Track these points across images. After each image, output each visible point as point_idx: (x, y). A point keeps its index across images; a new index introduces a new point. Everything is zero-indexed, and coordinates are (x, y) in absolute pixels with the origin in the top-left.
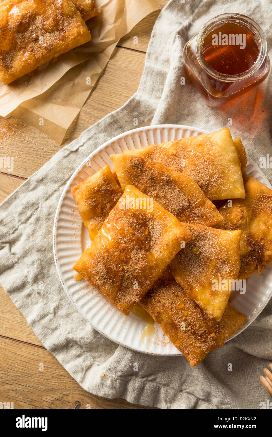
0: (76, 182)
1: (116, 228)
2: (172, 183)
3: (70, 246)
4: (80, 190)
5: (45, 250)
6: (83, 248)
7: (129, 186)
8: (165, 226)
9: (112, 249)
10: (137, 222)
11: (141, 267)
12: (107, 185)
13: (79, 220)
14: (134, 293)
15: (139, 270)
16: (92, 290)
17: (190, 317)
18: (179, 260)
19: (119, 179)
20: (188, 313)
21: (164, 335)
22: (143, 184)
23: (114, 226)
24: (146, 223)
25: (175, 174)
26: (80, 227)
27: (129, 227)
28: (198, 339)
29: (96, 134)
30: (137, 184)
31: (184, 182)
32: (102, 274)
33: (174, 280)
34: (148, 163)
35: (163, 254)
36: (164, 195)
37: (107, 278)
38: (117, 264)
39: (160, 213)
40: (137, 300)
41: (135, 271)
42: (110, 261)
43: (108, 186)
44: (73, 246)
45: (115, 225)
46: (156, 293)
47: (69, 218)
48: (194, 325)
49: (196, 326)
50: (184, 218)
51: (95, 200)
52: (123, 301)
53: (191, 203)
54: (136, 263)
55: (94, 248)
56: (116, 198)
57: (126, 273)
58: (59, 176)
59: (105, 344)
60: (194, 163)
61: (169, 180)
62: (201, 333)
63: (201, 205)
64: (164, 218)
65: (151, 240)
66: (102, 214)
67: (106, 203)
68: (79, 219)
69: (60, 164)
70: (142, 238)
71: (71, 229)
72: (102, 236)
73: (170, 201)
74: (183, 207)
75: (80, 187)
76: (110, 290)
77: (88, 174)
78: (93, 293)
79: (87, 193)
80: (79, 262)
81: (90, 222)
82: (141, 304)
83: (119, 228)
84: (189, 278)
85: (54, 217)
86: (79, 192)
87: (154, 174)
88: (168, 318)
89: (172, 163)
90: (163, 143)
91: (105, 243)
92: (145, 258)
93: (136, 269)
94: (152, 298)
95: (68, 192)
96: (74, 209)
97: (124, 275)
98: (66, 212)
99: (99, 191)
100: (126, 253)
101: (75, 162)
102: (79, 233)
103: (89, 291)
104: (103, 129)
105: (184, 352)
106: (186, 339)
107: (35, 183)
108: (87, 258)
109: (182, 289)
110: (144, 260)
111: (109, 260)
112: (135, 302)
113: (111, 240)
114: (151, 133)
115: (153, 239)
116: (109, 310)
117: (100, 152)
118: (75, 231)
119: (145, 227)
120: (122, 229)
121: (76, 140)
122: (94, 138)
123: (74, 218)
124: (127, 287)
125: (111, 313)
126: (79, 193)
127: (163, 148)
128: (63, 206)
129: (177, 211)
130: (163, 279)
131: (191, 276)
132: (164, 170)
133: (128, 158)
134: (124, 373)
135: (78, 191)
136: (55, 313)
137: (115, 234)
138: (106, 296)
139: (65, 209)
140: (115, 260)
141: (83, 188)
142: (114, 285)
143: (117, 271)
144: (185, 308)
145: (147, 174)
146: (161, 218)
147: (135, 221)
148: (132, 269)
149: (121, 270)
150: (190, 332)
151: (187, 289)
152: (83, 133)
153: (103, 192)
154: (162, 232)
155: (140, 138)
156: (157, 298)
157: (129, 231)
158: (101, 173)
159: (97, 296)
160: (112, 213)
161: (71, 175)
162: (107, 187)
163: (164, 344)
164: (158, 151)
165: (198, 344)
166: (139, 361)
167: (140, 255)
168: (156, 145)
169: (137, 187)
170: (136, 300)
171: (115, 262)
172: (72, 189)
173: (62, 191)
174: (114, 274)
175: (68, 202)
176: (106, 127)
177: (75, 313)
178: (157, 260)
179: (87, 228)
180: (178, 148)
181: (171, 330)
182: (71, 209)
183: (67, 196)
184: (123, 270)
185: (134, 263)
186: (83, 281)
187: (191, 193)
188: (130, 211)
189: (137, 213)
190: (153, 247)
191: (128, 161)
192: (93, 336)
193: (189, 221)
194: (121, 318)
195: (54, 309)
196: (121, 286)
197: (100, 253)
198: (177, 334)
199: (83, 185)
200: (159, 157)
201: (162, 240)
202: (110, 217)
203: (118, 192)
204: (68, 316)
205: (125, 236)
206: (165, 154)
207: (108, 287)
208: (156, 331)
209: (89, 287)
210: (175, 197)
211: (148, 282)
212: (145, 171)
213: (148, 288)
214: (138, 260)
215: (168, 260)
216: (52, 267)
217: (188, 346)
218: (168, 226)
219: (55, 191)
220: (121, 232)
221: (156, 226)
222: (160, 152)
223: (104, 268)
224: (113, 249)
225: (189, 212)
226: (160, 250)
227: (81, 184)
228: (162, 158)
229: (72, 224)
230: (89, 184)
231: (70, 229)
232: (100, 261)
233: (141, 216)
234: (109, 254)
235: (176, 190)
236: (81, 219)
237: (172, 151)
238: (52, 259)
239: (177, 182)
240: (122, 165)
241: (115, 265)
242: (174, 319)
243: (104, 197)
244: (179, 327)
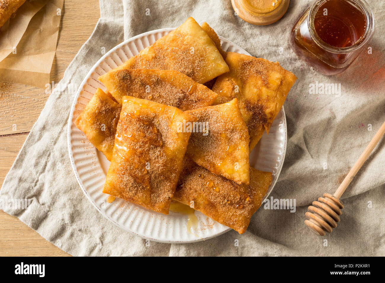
0: (76, 115)
1: (128, 138)
2: (161, 81)
3: (92, 174)
4: (83, 120)
5: (71, 189)
6: (105, 172)
7: (124, 97)
8: (169, 118)
9: (131, 157)
10: (144, 125)
11: (162, 164)
12: (105, 105)
13: (92, 149)
14: (165, 190)
15: (162, 166)
16: (128, 206)
17: (222, 191)
18: (194, 145)
19: (113, 96)
20: (219, 189)
21: (207, 219)
22: (136, 92)
23: (125, 137)
24: (151, 122)
25: (161, 73)
26: (96, 154)
27: (138, 131)
28: (237, 208)
29: (77, 68)
30: (131, 94)
31: (172, 76)
32: (131, 184)
33: (196, 165)
34: (134, 72)
35: (177, 143)
36: (159, 95)
37: (137, 186)
38: (141, 169)
39: (161, 108)
40: (171, 195)
41: (159, 169)
42: (133, 169)
43: (106, 106)
44: (96, 173)
45: (125, 135)
46: (185, 182)
47: (82, 150)
48: (229, 197)
49: (230, 197)
50: (184, 108)
51: (99, 123)
52: (159, 201)
53: (185, 92)
54: (157, 161)
55: (114, 165)
56: (118, 113)
57: (151, 174)
58: (59, 118)
59: (158, 251)
60: (174, 57)
61: (158, 79)
62: (238, 201)
63: (194, 90)
64: (165, 112)
65: (161, 136)
66: (111, 133)
67: (110, 122)
68: (92, 148)
69: (55, 107)
70: (154, 137)
71: (87, 159)
72: (117, 151)
73: (166, 98)
74: (179, 99)
75: (82, 116)
76: (143, 196)
77: (84, 105)
78: (129, 208)
79: (90, 119)
80: (106, 184)
81: (102, 145)
82: (176, 199)
83: (131, 136)
84: (208, 156)
85: (68, 156)
86: (82, 121)
87: (143, 79)
88: (204, 201)
89: (155, 65)
90: (141, 52)
91: (123, 155)
92: (163, 153)
93: (159, 167)
94: (183, 188)
95: (72, 127)
96: (84, 140)
97: (150, 177)
98: (77, 145)
99: (100, 113)
100: (145, 156)
101: (68, 100)
102: (97, 160)
103: (125, 208)
104: (82, 61)
105: (229, 225)
106: (226, 212)
107: (39, 133)
108: (112, 176)
109: (207, 170)
110: (162, 156)
111: (132, 169)
112: (169, 198)
113: (127, 149)
114: (127, 48)
115: (163, 134)
116: (150, 217)
117: (88, 80)
118: (93, 160)
119: (153, 126)
120: (133, 136)
121: (61, 80)
122: (77, 72)
123: (87, 149)
124: (157, 187)
125: (152, 219)
126: (83, 123)
127: (143, 56)
128: (72, 141)
129: (175, 105)
130: (186, 168)
131: (209, 154)
132: (150, 73)
133: (115, 74)
135: (81, 121)
136: (102, 242)
137: (129, 143)
138: (142, 204)
139: (76, 143)
140: (137, 166)
141: (85, 117)
142: (145, 190)
143: (143, 176)
144: (215, 185)
145: (136, 82)
146: (163, 113)
147: (142, 125)
148: (155, 168)
149: (146, 173)
150: (227, 204)
151: (211, 167)
152: (65, 71)
153: (104, 112)
154: (169, 124)
155: (119, 56)
156: (188, 187)
157: (139, 135)
158: (96, 96)
159: (134, 209)
160: (119, 127)
161: (70, 112)
162: (105, 107)
163: (210, 227)
164: (139, 60)
165: (239, 212)
166: (194, 251)
167: (158, 153)
168: (135, 56)
169: (132, 96)
170: (170, 196)
171: (138, 168)
172: (75, 122)
173: (67, 130)
174: (141, 179)
175: (75, 136)
176: (84, 58)
177: (120, 235)
178: (173, 152)
179: (102, 152)
180: (155, 50)
181: (210, 210)
182: (81, 142)
183: (73, 131)
184: (148, 172)
185: (155, 162)
186: (117, 201)
187: (181, 83)
188: (134, 117)
189: (141, 116)
190: (166, 142)
191: (116, 76)
192: (144, 248)
193: (190, 109)
194: (164, 220)
195: (100, 238)
196: (152, 189)
197: (122, 166)
198: (217, 210)
199: (84, 114)
200: (142, 65)
201: (172, 132)
202: (118, 131)
203: (117, 108)
204: (115, 240)
205: (138, 141)
206: (147, 60)
207: (140, 195)
208: (198, 219)
209: (124, 204)
210: (169, 92)
211: (174, 175)
212: (134, 80)
213: (176, 180)
214: (157, 158)
215: (183, 148)
216: (84, 202)
217: (231, 217)
218: (172, 117)
219: (60, 133)
220: (133, 139)
221: (161, 121)
222: (141, 61)
223: (130, 178)
224: (132, 157)
225: (187, 101)
226: (173, 141)
227: (82, 114)
228: (145, 65)
229: (87, 155)
230: (89, 110)
231: (87, 160)
232: (124, 172)
233: (145, 118)
234: (130, 163)
235: (168, 87)
236: (93, 147)
237: (151, 55)
238: (81, 194)
239: (165, 79)
240: (112, 82)
241: (139, 171)
242: (209, 199)
243: (107, 117)
244: (217, 204)
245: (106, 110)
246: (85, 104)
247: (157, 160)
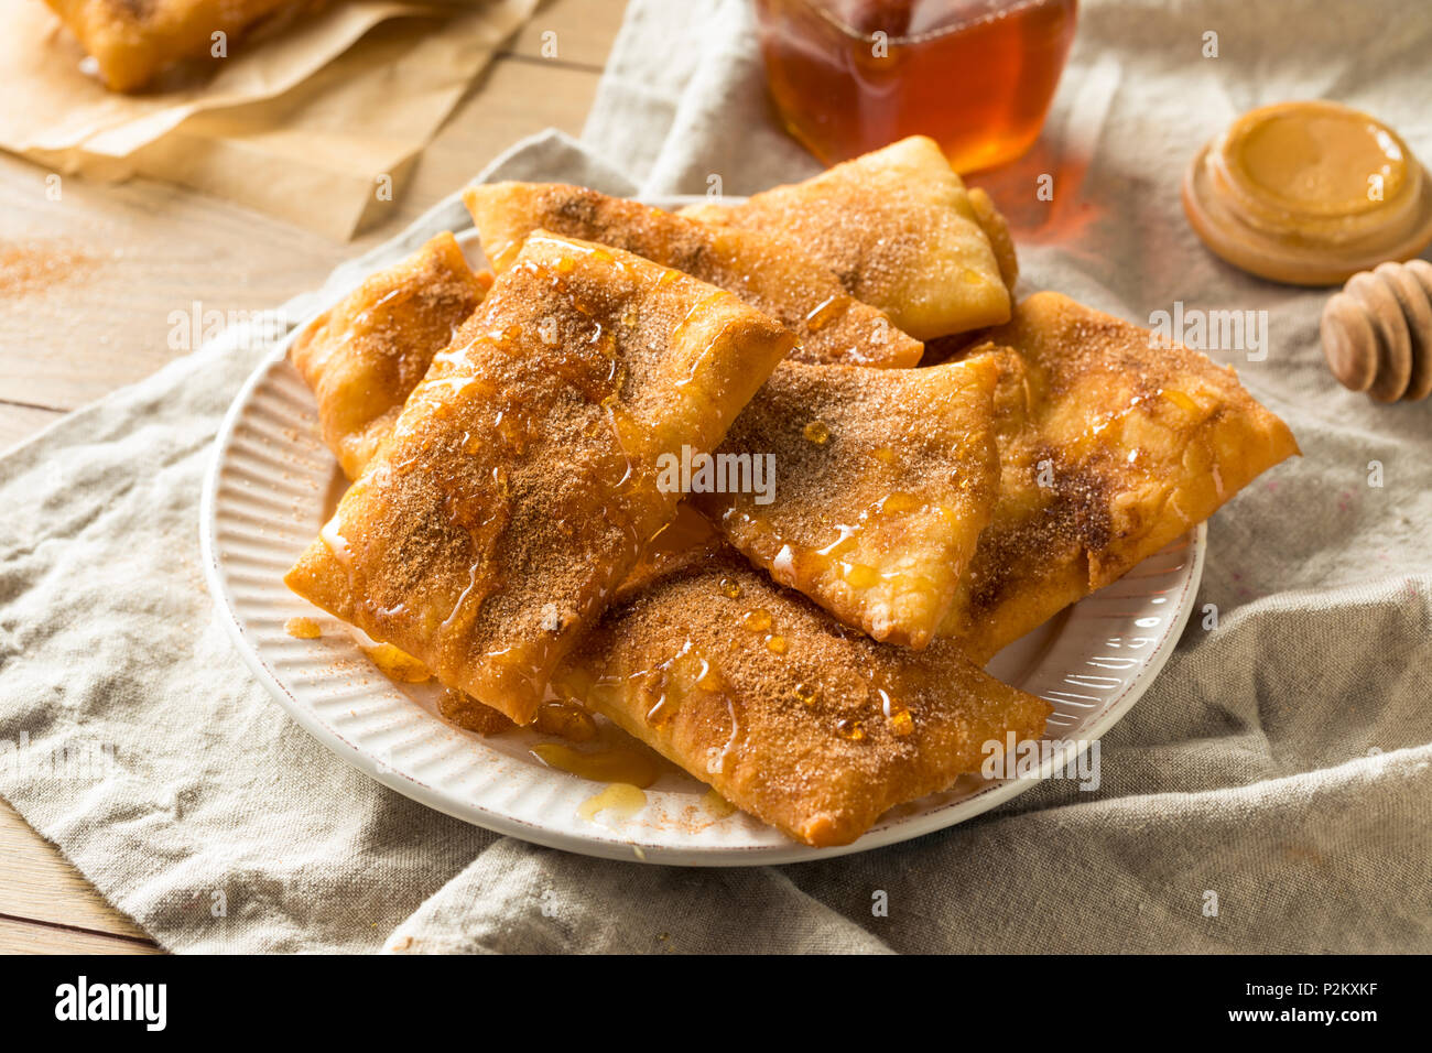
2: (710, 263)
9: (468, 407)
10: (573, 310)
11: (585, 465)
12: (449, 280)
14: (555, 588)
15: (578, 475)
16: (364, 676)
17: (799, 655)
20: (788, 644)
24: (607, 313)
25: (722, 232)
28: (837, 735)
31: (760, 249)
32: (420, 516)
35: (676, 405)
38: (486, 464)
39: (664, 273)
40: (568, 618)
41: (562, 483)
42: (455, 453)
43: (452, 286)
46: (650, 600)
48: (816, 680)
49: (825, 682)
51: (395, 333)
52: (507, 632)
53: (790, 323)
54: (568, 451)
57: (522, 496)
61: (699, 250)
62: (850, 709)
63: (832, 318)
64: (677, 286)
70: (592, 362)
78: (366, 683)
79: (363, 315)
84: (791, 518)
87: (639, 235)
92: (603, 431)
93: (566, 474)
94: (634, 616)
95: (276, 371)
96: (298, 433)
97: (513, 506)
98: (263, 432)
99: (415, 298)
100: (525, 417)
103: (348, 675)
106: (783, 734)
107: (123, 417)
110: (598, 438)
111: (451, 450)
112: (558, 626)
115: (635, 368)
118: (302, 501)
119: (606, 329)
123: (295, 461)
124: (524, 570)
128: (252, 410)
132: (679, 222)
133: (537, 190)
134: (502, 931)
135: (322, 330)
136: (181, 811)
139: (259, 424)
140: (477, 447)
141: (346, 308)
143: (484, 493)
144: (774, 629)
146: (665, 286)
147: (565, 307)
150: (798, 706)
153: (432, 304)
154: (673, 328)
156: (654, 614)
158: (427, 248)
162: (447, 287)
163: (688, 828)
165: (838, 749)
167: (581, 422)
170: (563, 619)
171: (476, 456)
174: (472, 507)
175: (269, 403)
182: (284, 430)
183: (272, 385)
184: (511, 488)
185: (557, 452)
187: (789, 284)
189: (572, 278)
190: (636, 396)
191: (537, 197)
195: (180, 794)
197: (415, 436)
201: (674, 359)
205: (524, 355)
209: (352, 664)
212: (605, 230)
214: (573, 441)
217: (795, 763)
218: (696, 305)
220: (507, 344)
221: (648, 317)
224: (472, 404)
229: (287, 477)
230: (375, 281)
232: (414, 465)
233: (588, 288)
234: (454, 425)
239: (731, 257)
241: (477, 468)
242: (729, 669)
243: (434, 324)
244: (753, 696)
245: (444, 298)
247: (568, 445)
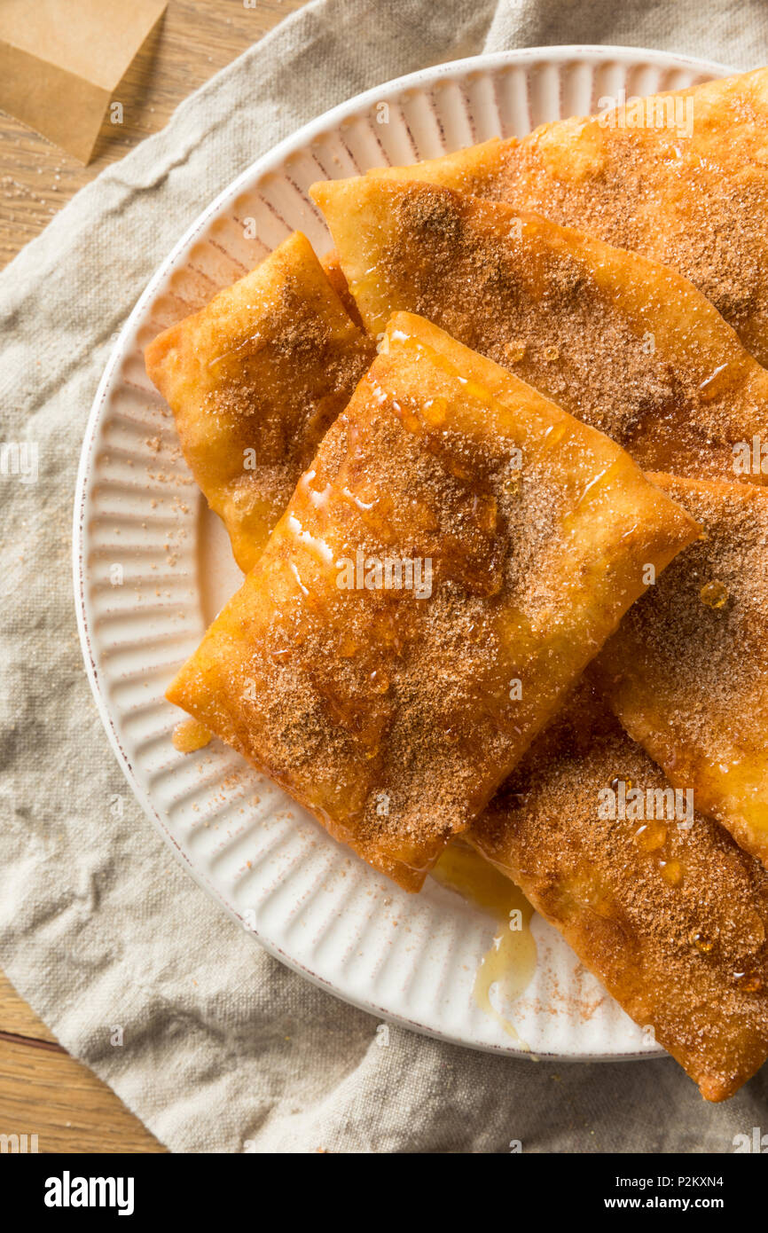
0: (162, 318)
1: (355, 507)
2: (591, 297)
3: (150, 599)
4: (183, 351)
5: (41, 625)
6: (206, 608)
7: (402, 316)
8: (572, 485)
9: (340, 602)
10: (448, 477)
11: (470, 678)
12: (304, 319)
13: (185, 487)
14: (443, 791)
15: (462, 689)
16: (255, 790)
17: (695, 889)
18: (639, 641)
19: (354, 291)
20: (684, 872)
21: (578, 972)
22: (461, 309)
23: (343, 499)
24: (486, 476)
25: (604, 259)
26: (192, 518)
27: (412, 497)
28: (734, 984)
29: (239, 106)
30: (436, 309)
31: (649, 289)
32: (298, 713)
33: (618, 730)
34: (481, 213)
35: (568, 612)
36: (556, 357)
37: (321, 732)
38: (364, 668)
39: (550, 429)
40: (456, 823)
41: (445, 694)
42: (331, 655)
43: (308, 326)
44: (164, 600)
45: (346, 492)
46: (539, 787)
47: (140, 478)
48: (713, 923)
49: (722, 926)
50: (651, 455)
51: (251, 389)
52: (396, 830)
53: (680, 383)
54: (450, 659)
55: (255, 603)
56: (347, 376)
57: (404, 703)
58: (88, 300)
59: (321, 1019)
60: (689, 206)
61: (579, 283)
62: (746, 955)
63: (728, 389)
64: (567, 452)
65: (509, 553)
66: (287, 451)
67: (300, 404)
68: (185, 483)
69: (89, 246)
70: (473, 545)
71: (149, 525)
72: (290, 547)
73: (587, 379)
74: (644, 403)
75: (185, 335)
76: (335, 782)
77: (213, 283)
78: (258, 801)
79: (214, 362)
80: (192, 670)
81: (232, 489)
82: (474, 840)
83: (368, 507)
84: (687, 714)
85: (74, 478)
86: (180, 358)
87: (511, 261)
88: (597, 897)
89: (588, 212)
90: (541, 129)
91: (307, 579)
92: (487, 634)
93: (450, 685)
94: (524, 809)
95: (130, 362)
96: (162, 439)
97: (396, 714)
98: (125, 451)
99: (267, 348)
100: (402, 616)
101: (154, 236)
102: (188, 542)
103: (241, 795)
104: (269, 84)
105: (671, 1043)
106: (678, 982)
108: (229, 648)
109: (655, 766)
110: (482, 644)
111: (326, 652)
112: (447, 830)
113: (335, 559)
114: (487, 89)
115: (519, 547)
116: (333, 871)
117: (265, 180)
118: (171, 536)
119: (485, 497)
120: (383, 511)
121: (153, 137)
122: (231, 126)
123: (162, 480)
124: (410, 767)
125: (342, 886)
126: (179, 363)
127: (546, 150)
128: (111, 425)
129: (618, 424)
130: (568, 725)
131: (691, 705)
132: (556, 242)
133: (394, 194)
135: (173, 353)
136: (98, 896)
137: (352, 534)
138: (318, 811)
139: (121, 442)
140: (354, 649)
141: (196, 342)
142: (351, 758)
143: (365, 700)
144: (669, 848)
145: (479, 264)
146: (553, 452)
147: (440, 473)
148: (429, 686)
149: (383, 691)
150: (695, 952)
151: (677, 767)
152: (183, 104)
153: (288, 352)
154: (562, 512)
155: (437, 113)
156: (544, 812)
157: (410, 517)
158: (276, 267)
159: (280, 813)
160: (330, 443)
161: (140, 294)
162: (302, 328)
163: (579, 1011)
164: (523, 163)
165: (734, 1006)
166: (473, 1086)
167: (464, 623)
168: (510, 141)
169: (437, 320)
170: (451, 825)
171: (353, 659)
172: (148, 348)
173: (104, 366)
174: (352, 713)
175: (130, 410)
176: (282, 74)
177: (184, 894)
178: (540, 643)
179: (223, 519)
180: (611, 145)
181: (611, 946)
182: (146, 440)
183: (128, 383)
184: (392, 693)
185: (439, 658)
186: (216, 752)
187: (679, 339)
188: (414, 428)
189: (445, 433)
190: (522, 587)
191: (394, 207)
192: (266, 989)
193: (674, 464)
194: (389, 903)
195: (95, 876)
196: (384, 766)
197: (285, 622)
198: (640, 962)
199: (198, 326)
200: (528, 192)
201: (563, 551)
202: (324, 459)
203: (351, 352)
204: (153, 907)
205: (397, 541)
206: (555, 177)
207: (324, 773)
208: (541, 955)
209: (241, 776)
210: (610, 360)
211: (503, 741)
212: (472, 252)
213: (505, 767)
214: (456, 646)
215: (590, 641)
216: (77, 698)
217: (691, 1014)
218: (588, 487)
219: (75, 366)
220: (378, 524)
221: (533, 487)
222: (529, 169)
223: (306, 689)
224: (345, 600)
225: (675, 427)
226: (552, 594)
227: (187, 324)
228: (542, 196)
229: (155, 506)
230: (223, 320)
231: (145, 527)
232: (288, 656)
233: (466, 447)
234: (328, 623)
235: (612, 331)
236: (192, 483)
237: (584, 159)
238: (74, 662)
239: (615, 293)
240: (365, 226)
241: (354, 672)
242: (624, 899)
243: (292, 375)
244: (648, 934)
245: (301, 344)
246: (219, 280)
247: (450, 653)
